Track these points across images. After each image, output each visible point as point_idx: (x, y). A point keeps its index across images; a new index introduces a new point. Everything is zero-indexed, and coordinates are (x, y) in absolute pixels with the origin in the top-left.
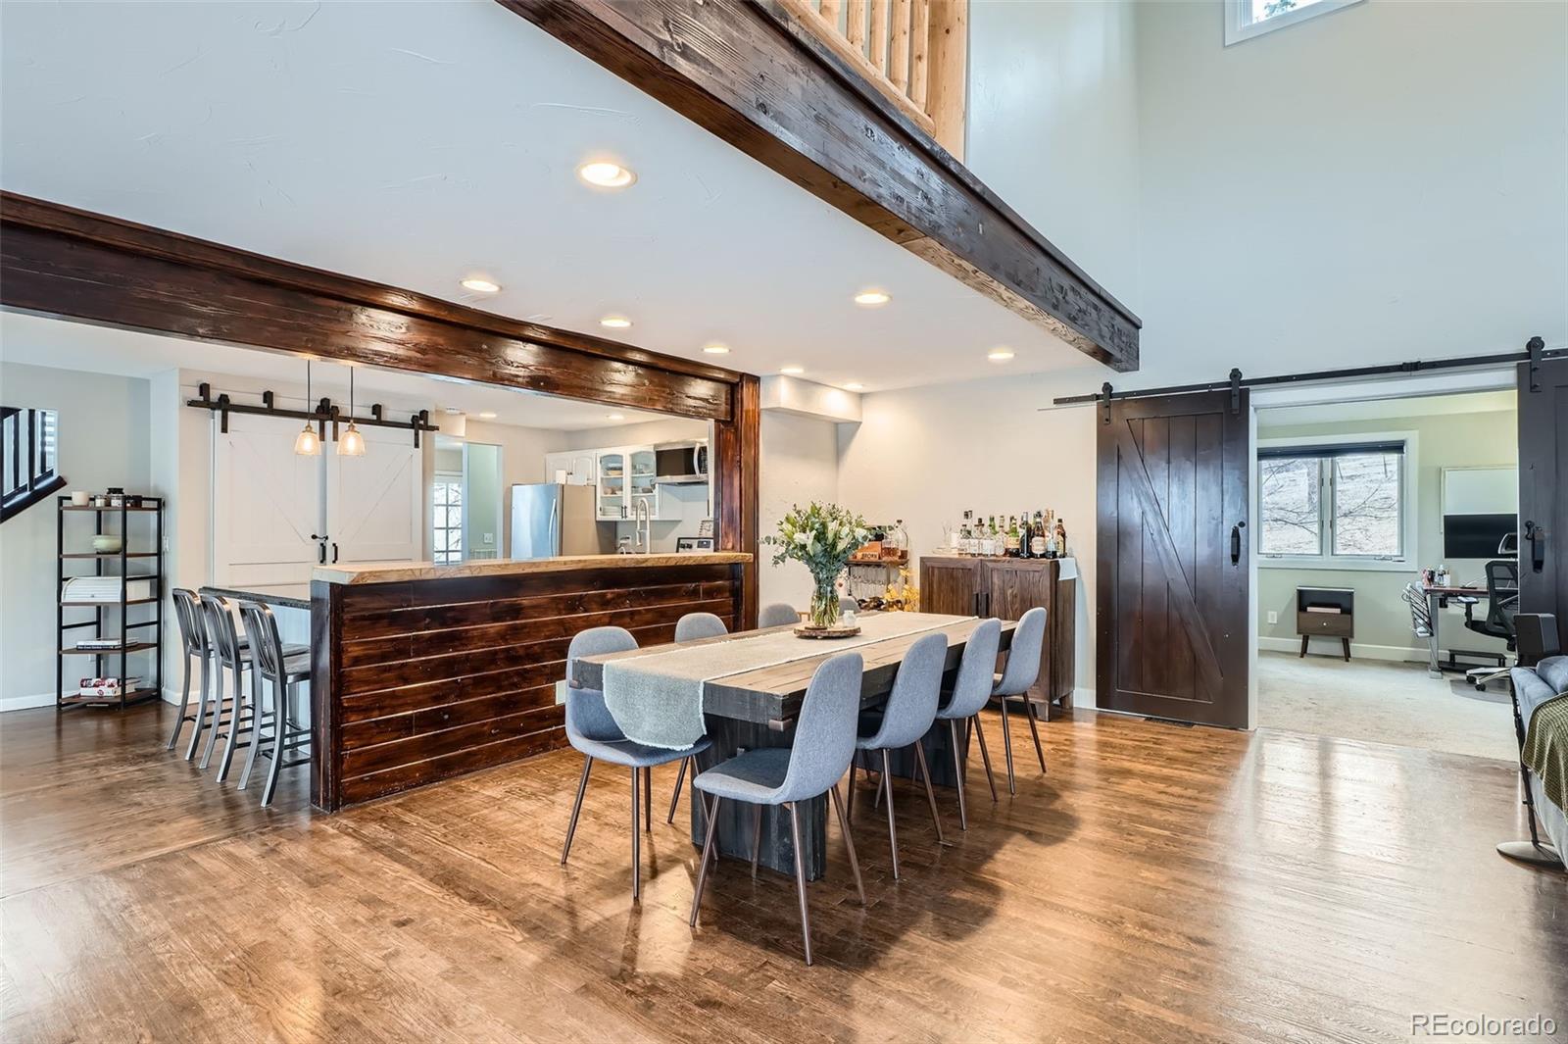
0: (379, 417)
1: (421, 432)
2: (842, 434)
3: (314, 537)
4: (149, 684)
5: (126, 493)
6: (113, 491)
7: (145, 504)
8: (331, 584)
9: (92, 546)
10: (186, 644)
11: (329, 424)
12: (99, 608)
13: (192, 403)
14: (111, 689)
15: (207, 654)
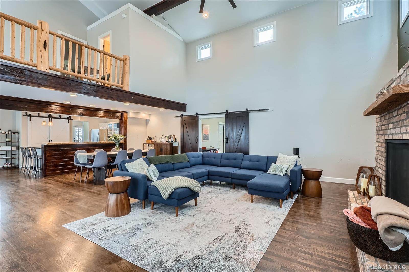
0: (61, 117)
1: (69, 120)
2: (147, 121)
3: (48, 139)
4: (16, 165)
5: (12, 131)
6: (9, 131)
7: (15, 133)
8: (44, 145)
9: (6, 140)
10: (23, 156)
11: (50, 119)
12: (7, 151)
13: (24, 116)
14: (9, 165)
15: (26, 157)
